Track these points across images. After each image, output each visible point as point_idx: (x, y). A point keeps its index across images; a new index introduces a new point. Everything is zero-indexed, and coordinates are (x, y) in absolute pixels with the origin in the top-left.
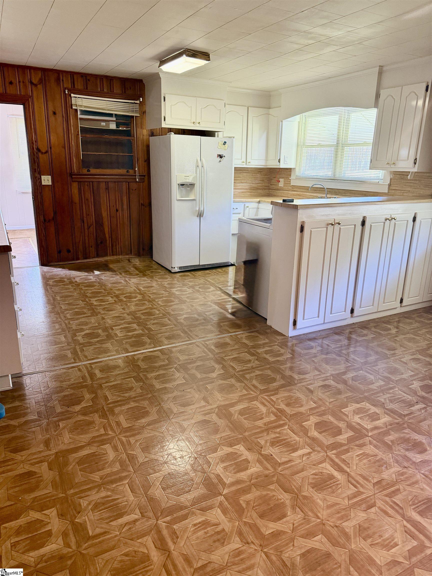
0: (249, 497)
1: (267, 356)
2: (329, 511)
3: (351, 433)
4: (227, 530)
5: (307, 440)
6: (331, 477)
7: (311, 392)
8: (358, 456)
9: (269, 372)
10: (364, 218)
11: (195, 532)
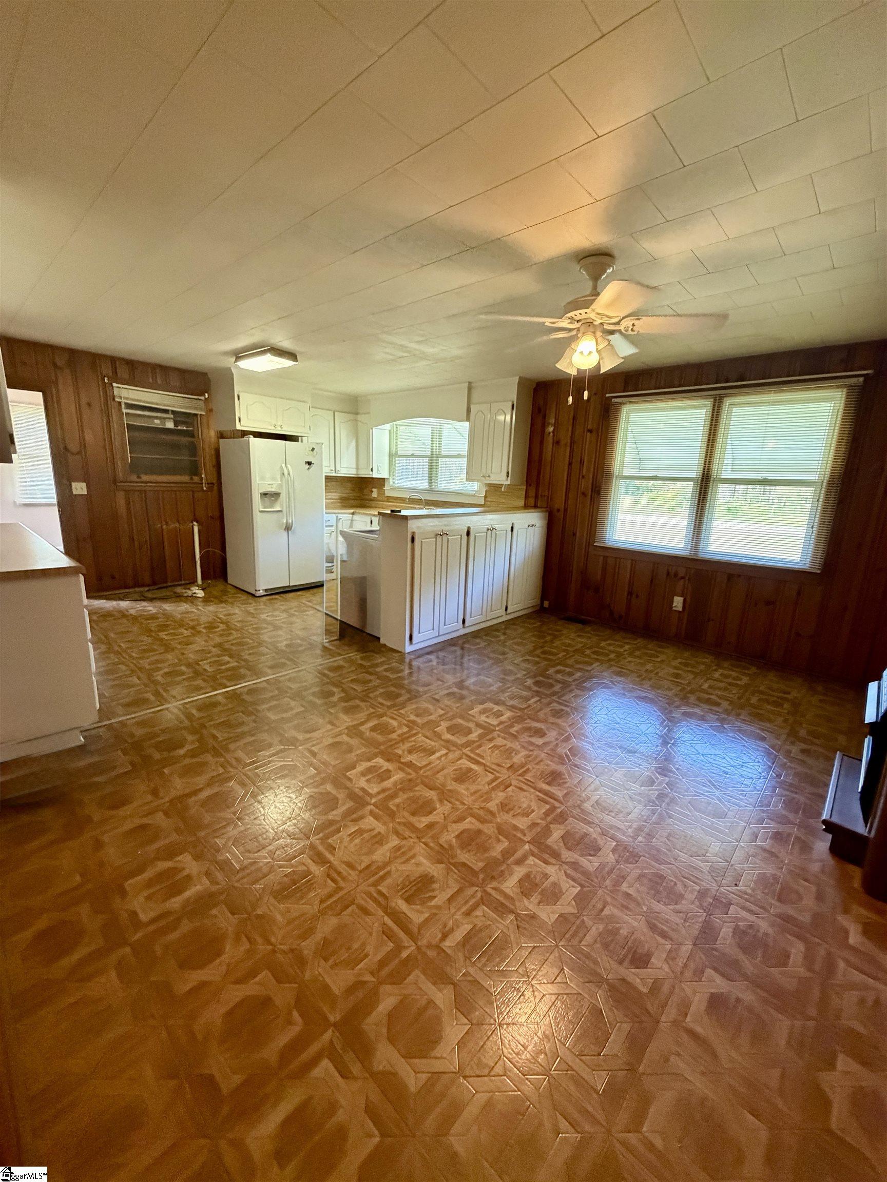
0: (397, 801)
1: (388, 674)
2: (473, 798)
3: (480, 731)
4: (383, 832)
5: (442, 743)
6: (470, 770)
7: (438, 701)
8: (490, 748)
9: (393, 689)
10: (469, 528)
11: (351, 840)
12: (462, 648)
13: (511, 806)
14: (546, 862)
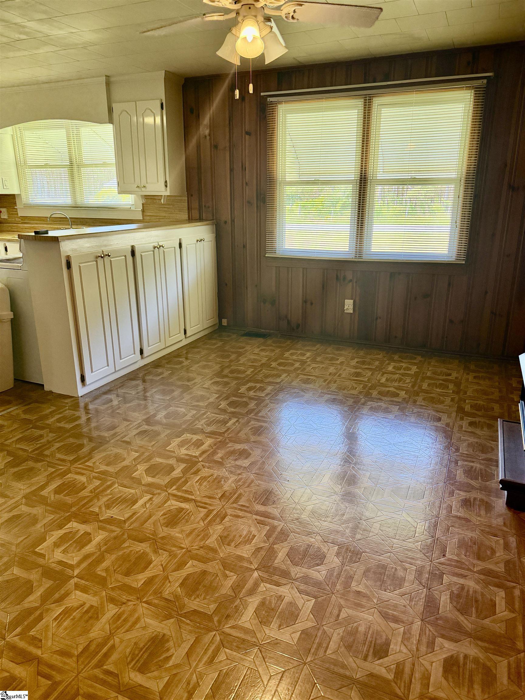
0: (105, 565)
2: (190, 538)
3: (183, 466)
4: (95, 604)
5: (143, 488)
6: (181, 510)
7: (128, 443)
8: (197, 482)
10: (133, 247)
12: (144, 381)
13: (231, 537)
14: (278, 585)
